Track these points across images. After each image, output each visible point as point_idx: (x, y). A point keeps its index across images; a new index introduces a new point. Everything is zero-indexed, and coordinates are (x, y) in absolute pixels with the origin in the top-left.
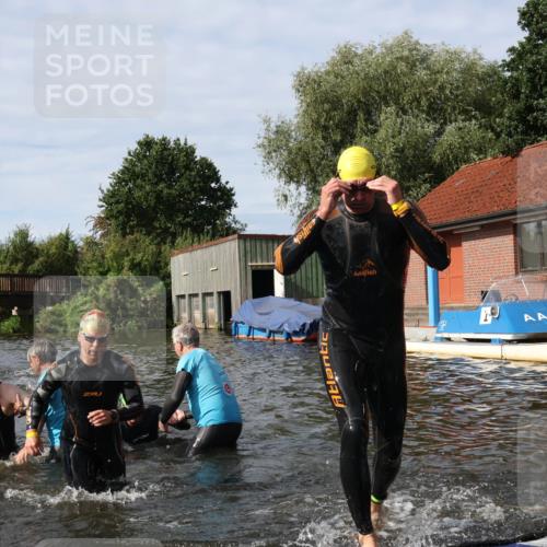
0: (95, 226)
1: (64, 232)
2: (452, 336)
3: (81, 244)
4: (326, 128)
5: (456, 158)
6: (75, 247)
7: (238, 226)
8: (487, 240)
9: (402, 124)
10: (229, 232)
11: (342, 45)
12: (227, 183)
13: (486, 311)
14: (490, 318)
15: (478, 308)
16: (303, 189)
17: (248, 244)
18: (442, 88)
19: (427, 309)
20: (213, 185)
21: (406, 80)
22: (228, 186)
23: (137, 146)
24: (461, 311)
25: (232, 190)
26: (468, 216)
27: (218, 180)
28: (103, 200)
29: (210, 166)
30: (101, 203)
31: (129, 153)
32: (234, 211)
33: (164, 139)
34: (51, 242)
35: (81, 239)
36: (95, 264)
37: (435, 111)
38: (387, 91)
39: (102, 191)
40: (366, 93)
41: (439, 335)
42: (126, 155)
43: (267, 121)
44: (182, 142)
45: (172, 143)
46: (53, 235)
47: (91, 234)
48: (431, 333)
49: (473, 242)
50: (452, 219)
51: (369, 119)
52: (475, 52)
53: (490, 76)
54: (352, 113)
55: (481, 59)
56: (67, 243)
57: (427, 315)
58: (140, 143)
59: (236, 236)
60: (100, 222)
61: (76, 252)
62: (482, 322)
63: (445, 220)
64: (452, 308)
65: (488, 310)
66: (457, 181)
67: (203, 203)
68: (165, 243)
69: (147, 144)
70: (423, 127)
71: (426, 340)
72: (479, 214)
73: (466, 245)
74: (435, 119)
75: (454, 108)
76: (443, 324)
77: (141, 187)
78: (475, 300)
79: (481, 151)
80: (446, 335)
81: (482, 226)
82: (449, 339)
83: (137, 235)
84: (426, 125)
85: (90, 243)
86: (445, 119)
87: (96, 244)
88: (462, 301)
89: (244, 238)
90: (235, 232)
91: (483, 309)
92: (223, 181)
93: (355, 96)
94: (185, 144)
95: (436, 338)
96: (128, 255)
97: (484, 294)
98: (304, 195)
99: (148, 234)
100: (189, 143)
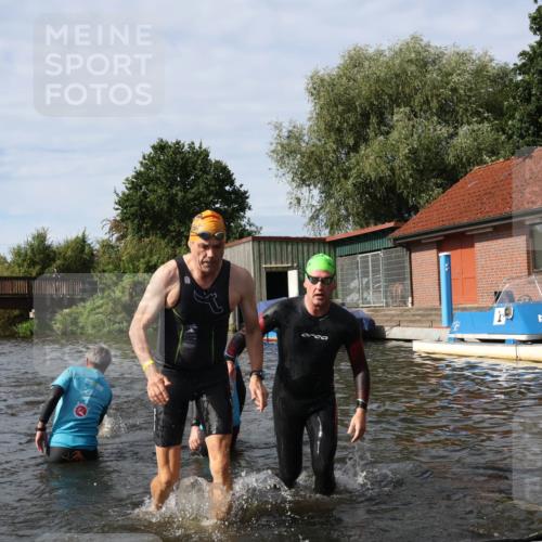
0: (111, 229)
1: (80, 235)
2: (465, 336)
3: (97, 247)
4: (339, 130)
5: (468, 160)
6: (91, 250)
7: (253, 229)
8: (500, 241)
9: (413, 126)
10: (243, 234)
11: (351, 48)
12: (241, 186)
13: (499, 311)
14: (503, 319)
15: (492, 309)
16: (316, 192)
17: (262, 246)
18: (454, 90)
19: (440, 309)
20: (227, 188)
21: (417, 83)
22: (242, 189)
23: (151, 150)
24: (473, 312)
25: (246, 192)
26: (480, 217)
27: (232, 183)
28: (119, 203)
29: (224, 169)
30: (117, 206)
31: (144, 158)
32: (248, 213)
33: (178, 143)
34: (68, 245)
35: (98, 242)
36: (111, 266)
37: (446, 113)
38: (398, 93)
39: (117, 195)
40: (378, 96)
41: (453, 336)
42: (141, 159)
43: (278, 127)
44: (197, 146)
45: (186, 147)
46: (69, 238)
47: (106, 237)
48: (445, 333)
49: (485, 243)
50: (465, 221)
51: (382, 122)
52: (486, 54)
53: (502, 78)
54: (366, 116)
55: (492, 60)
56: (83, 247)
57: (441, 315)
58: (154, 147)
59: (250, 238)
60: (116, 226)
61: (92, 254)
62: (496, 323)
63: (457, 222)
64: (464, 309)
65: (502, 310)
66: (469, 183)
67: (218, 206)
68: (180, 246)
69: (161, 147)
70: (435, 130)
71: (439, 341)
72: (492, 215)
73: (478, 246)
74: (447, 122)
75: (466, 110)
76: (456, 324)
77: (154, 191)
78: (487, 301)
79: (493, 152)
80: (459, 336)
81: (495, 227)
82: (462, 340)
83: (152, 238)
84: (439, 127)
85: (107, 246)
86: (457, 122)
87: (112, 247)
88: (475, 301)
89: (258, 240)
90: (249, 234)
91: (497, 310)
92: (237, 184)
93: (367, 99)
94: (200, 148)
95: (450, 339)
96: (144, 257)
97: (497, 295)
98: (317, 198)
99: (164, 237)
100: (204, 147)
